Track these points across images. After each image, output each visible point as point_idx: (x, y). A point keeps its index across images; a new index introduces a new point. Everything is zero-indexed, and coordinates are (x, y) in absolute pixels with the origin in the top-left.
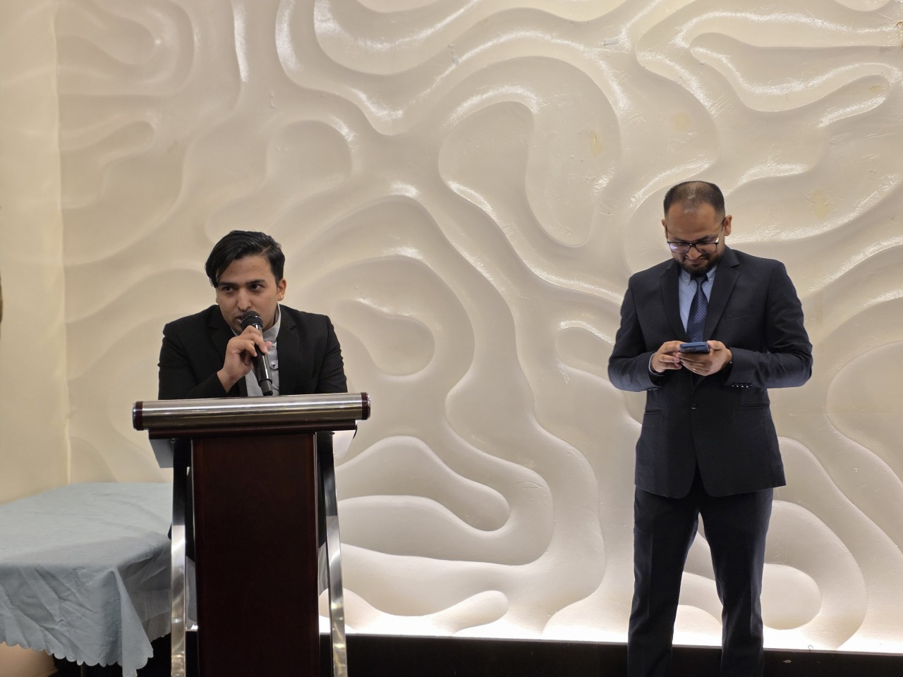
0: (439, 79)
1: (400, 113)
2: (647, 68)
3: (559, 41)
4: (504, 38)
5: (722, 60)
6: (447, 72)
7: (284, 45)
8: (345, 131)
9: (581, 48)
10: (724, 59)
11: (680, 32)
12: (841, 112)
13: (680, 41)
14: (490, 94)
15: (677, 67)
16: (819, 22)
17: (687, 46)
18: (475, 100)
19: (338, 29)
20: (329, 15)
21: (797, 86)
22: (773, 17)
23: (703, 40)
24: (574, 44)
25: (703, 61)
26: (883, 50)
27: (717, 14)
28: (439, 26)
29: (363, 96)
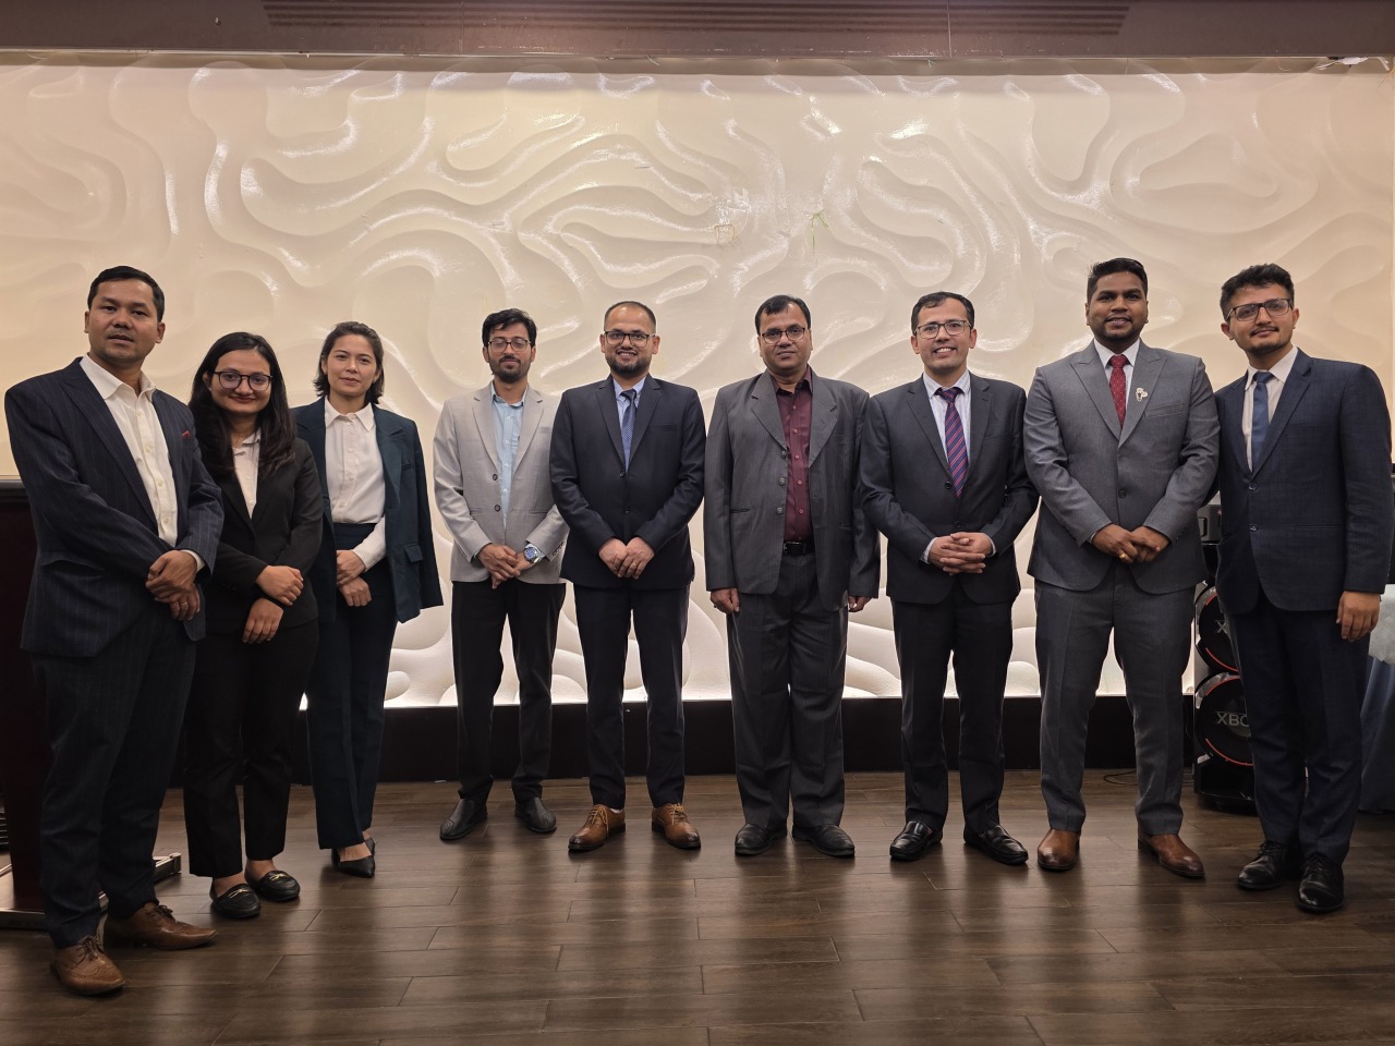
0: (353, 242)
1: (319, 268)
2: (528, 247)
3: (454, 218)
4: (411, 212)
5: (588, 246)
6: (360, 238)
8: (270, 283)
9: (475, 225)
10: (587, 242)
11: (551, 220)
12: (675, 290)
14: (394, 257)
15: (552, 247)
16: (657, 220)
17: (557, 232)
18: (384, 261)
19: (262, 193)
21: (639, 268)
22: (625, 212)
23: (570, 227)
24: (470, 223)
25: (571, 245)
26: (704, 246)
27: (582, 207)
28: (354, 197)
29: (286, 254)
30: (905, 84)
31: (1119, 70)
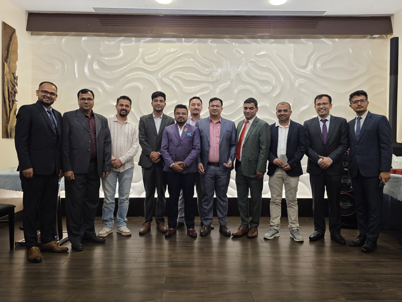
0: (121, 80)
1: (112, 87)
2: (165, 82)
3: (147, 75)
4: (135, 73)
5: (179, 81)
6: (123, 79)
7: (86, 70)
8: (100, 90)
9: (151, 76)
11: (170, 75)
12: (201, 93)
13: (171, 77)
14: (131, 84)
15: (170, 82)
16: (197, 75)
17: (172, 78)
18: (128, 85)
19: (99, 68)
20: (97, 65)
21: (193, 87)
22: (189, 73)
24: (150, 76)
25: (175, 81)
26: (209, 82)
27: (179, 72)
28: (121, 69)
29: (104, 83)
30: (261, 41)
31: (316, 38)
